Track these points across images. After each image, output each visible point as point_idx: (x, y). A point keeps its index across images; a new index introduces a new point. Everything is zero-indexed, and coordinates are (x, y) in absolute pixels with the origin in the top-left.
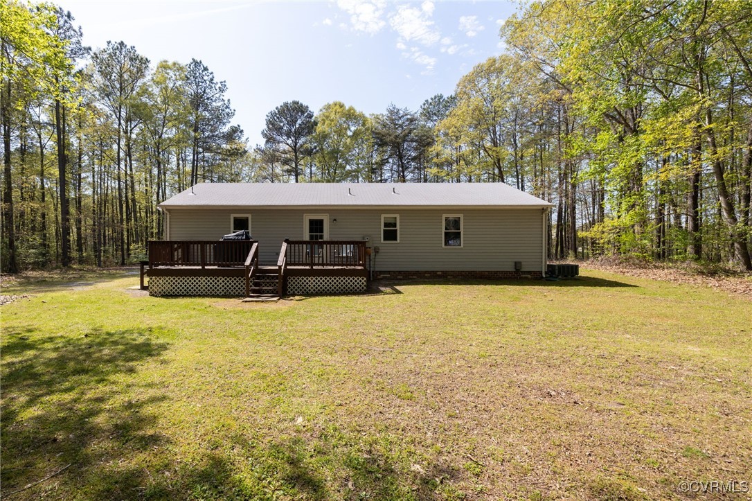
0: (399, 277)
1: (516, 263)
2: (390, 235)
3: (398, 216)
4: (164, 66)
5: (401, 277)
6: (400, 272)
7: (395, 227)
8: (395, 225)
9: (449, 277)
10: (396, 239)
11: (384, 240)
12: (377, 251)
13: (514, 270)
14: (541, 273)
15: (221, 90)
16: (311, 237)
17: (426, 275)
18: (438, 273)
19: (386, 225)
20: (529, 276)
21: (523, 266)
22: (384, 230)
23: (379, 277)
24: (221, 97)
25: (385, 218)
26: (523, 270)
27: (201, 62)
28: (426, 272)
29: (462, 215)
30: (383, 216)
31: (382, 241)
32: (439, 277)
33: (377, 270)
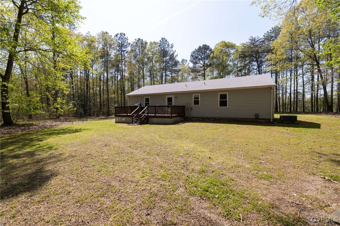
0: (200, 120)
1: (255, 114)
2: (196, 102)
3: (199, 95)
4: (151, 43)
5: (201, 120)
6: (200, 118)
7: (199, 99)
8: (198, 98)
9: (222, 120)
10: (199, 104)
11: (194, 104)
12: (191, 109)
13: (255, 118)
14: (270, 119)
15: (172, 47)
16: (168, 104)
17: (212, 119)
18: (217, 118)
19: (195, 98)
20: (264, 121)
21: (259, 116)
22: (194, 101)
23: (192, 119)
24: (172, 50)
25: (194, 96)
26: (259, 118)
27: (165, 38)
28: (212, 118)
29: (228, 93)
30: (193, 95)
31: (193, 105)
32: (217, 120)
33: (191, 116)
